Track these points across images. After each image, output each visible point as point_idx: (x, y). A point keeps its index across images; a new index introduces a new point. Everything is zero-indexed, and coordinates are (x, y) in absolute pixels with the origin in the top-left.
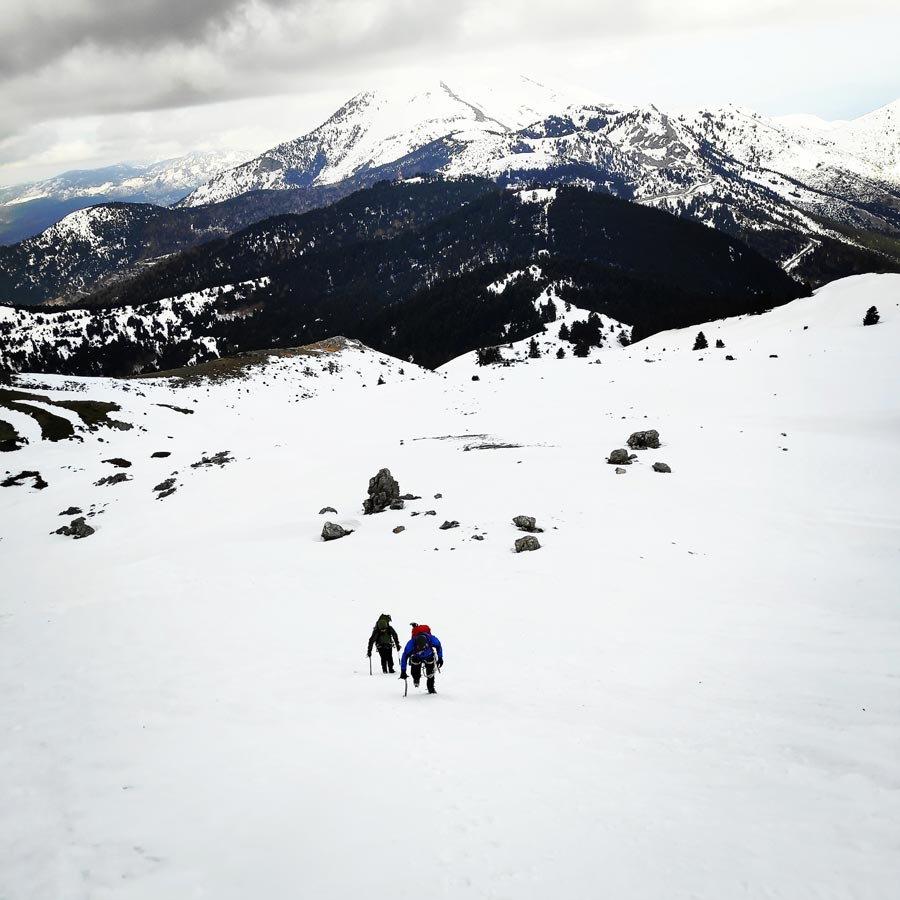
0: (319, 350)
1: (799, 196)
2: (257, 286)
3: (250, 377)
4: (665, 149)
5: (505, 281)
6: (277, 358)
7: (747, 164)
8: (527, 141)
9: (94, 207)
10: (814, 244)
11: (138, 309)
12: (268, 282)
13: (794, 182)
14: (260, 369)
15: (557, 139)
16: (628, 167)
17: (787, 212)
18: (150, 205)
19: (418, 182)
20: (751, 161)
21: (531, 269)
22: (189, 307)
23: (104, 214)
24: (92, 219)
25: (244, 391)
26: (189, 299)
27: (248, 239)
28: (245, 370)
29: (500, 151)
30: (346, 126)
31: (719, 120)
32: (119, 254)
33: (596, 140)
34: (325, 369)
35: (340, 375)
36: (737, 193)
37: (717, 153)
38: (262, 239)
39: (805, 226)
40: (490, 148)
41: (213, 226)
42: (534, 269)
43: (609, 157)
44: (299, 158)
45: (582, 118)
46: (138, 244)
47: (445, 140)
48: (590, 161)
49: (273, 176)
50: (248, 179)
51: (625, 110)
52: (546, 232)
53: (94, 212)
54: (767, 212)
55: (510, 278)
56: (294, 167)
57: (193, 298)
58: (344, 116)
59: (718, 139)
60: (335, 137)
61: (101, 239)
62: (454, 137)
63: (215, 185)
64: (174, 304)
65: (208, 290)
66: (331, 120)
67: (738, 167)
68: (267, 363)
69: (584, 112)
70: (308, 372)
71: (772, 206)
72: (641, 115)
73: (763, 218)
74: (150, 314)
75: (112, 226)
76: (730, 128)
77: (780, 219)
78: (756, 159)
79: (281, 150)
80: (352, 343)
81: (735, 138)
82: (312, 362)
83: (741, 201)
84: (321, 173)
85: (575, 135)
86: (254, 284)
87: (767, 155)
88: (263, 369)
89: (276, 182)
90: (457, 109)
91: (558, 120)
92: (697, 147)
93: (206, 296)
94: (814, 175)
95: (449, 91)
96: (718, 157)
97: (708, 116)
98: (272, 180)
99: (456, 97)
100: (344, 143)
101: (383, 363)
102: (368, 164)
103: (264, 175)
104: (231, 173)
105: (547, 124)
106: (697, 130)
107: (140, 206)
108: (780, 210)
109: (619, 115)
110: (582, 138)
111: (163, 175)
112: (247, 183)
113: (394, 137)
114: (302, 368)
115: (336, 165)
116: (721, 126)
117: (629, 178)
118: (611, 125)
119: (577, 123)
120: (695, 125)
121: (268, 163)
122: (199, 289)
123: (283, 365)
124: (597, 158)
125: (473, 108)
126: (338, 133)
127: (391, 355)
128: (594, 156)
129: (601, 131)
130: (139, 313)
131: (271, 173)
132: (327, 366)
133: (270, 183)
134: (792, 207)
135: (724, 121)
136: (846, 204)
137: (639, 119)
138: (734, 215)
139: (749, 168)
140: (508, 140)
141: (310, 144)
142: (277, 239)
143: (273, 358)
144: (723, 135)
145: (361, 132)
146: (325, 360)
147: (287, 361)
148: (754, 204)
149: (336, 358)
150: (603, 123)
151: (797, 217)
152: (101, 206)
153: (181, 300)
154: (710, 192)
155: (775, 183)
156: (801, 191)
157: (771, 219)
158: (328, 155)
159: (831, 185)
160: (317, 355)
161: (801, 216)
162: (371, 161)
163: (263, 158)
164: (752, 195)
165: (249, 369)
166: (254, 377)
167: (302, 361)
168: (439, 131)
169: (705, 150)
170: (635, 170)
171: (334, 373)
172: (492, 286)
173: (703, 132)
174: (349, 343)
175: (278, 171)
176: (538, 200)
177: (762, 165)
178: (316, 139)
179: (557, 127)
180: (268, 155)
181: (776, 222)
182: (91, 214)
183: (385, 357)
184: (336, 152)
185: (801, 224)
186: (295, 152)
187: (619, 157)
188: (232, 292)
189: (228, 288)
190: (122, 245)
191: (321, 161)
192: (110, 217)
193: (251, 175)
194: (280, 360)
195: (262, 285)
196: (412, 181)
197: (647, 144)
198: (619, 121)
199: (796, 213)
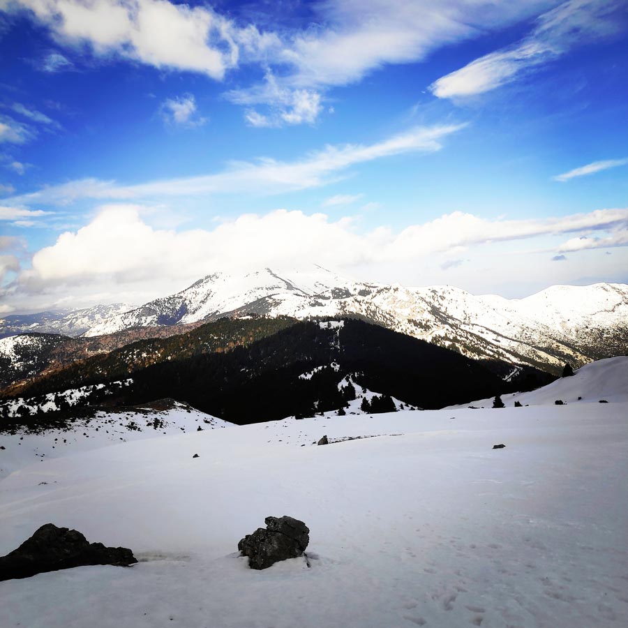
0: (148, 409)
1: (499, 341)
2: (123, 384)
3: (72, 428)
4: (409, 309)
5: (312, 372)
6: (105, 413)
7: (463, 321)
8: (320, 301)
9: (19, 335)
10: (518, 369)
11: (28, 401)
12: (132, 382)
13: (495, 333)
14: (85, 421)
15: (340, 300)
16: (387, 319)
17: (495, 350)
18: (59, 335)
19: (248, 319)
20: (465, 319)
21: (332, 365)
22: (68, 399)
23: (25, 340)
24: (15, 343)
25: (60, 441)
26: (69, 394)
27: (123, 354)
28: (69, 422)
29: (303, 306)
30: (202, 290)
31: (442, 295)
32: (31, 368)
33: (365, 302)
34: (149, 424)
35: (163, 430)
36: (461, 336)
37: (443, 313)
38: (133, 354)
39: (508, 359)
40: (297, 304)
41: (102, 350)
42: (334, 365)
43: (374, 312)
44: (169, 308)
45: (355, 289)
46: (45, 360)
47: (267, 299)
48: (362, 314)
49: (150, 319)
50: (133, 320)
51: (381, 286)
52: (339, 347)
53: (19, 338)
54: (482, 349)
55: (316, 370)
56: (165, 314)
57: (72, 393)
58: (202, 284)
59: (442, 305)
60: (194, 296)
61: (20, 357)
62: (272, 297)
63: (108, 324)
64: (56, 397)
65: (85, 388)
66: (192, 287)
67: (457, 322)
68: (94, 417)
69: (356, 286)
70: (132, 426)
71: (485, 346)
72: (392, 288)
73: (480, 352)
74: (37, 404)
75: (29, 348)
76: (449, 299)
77: (491, 353)
78: (468, 318)
79: (157, 303)
80: (180, 404)
81: (453, 305)
82: (139, 419)
83: (464, 341)
84: (183, 318)
85: (352, 298)
86: (121, 383)
87: (475, 316)
88: (88, 422)
89: (151, 323)
90: (276, 282)
91: (340, 290)
92: (430, 309)
93: (82, 392)
94: (506, 329)
95: (271, 272)
96: (444, 315)
97: (434, 291)
98: (148, 321)
99: (275, 276)
100: (200, 300)
101: (206, 422)
102: (215, 313)
103: (144, 318)
104: (121, 316)
105: (333, 292)
106: (428, 300)
107: (52, 335)
108: (490, 348)
109: (379, 289)
110: (356, 300)
111: (75, 320)
112: (130, 323)
113: (234, 297)
114: (127, 423)
115: (194, 313)
116: (443, 298)
117: (388, 325)
118: (374, 294)
119: (352, 292)
120: (427, 297)
121: (147, 310)
122: (78, 387)
123: (109, 419)
124: (367, 312)
125: (286, 282)
126: (196, 294)
127: (215, 416)
128: (364, 311)
129: (368, 296)
130: (28, 404)
131: (148, 317)
132: (153, 421)
133: (147, 323)
134: (497, 347)
135: (444, 295)
136: (530, 347)
137: (392, 291)
138: (461, 350)
139: (464, 323)
140: (308, 300)
141: (177, 300)
142: (144, 355)
143: (102, 413)
144: (444, 303)
145: (212, 294)
146: (151, 417)
147: (114, 416)
148: (473, 344)
149: (163, 416)
150: (369, 293)
151: (502, 353)
152: (24, 334)
153: (63, 395)
154: (443, 335)
155: (482, 332)
156: (499, 338)
157: (485, 353)
158: (188, 307)
159: (518, 336)
160: (145, 412)
161: (504, 352)
162: (217, 311)
163: (144, 307)
164: (471, 338)
165: (73, 421)
166: (75, 428)
167: (129, 417)
168: (263, 294)
169: (435, 311)
170: (391, 321)
171: (158, 428)
172: (303, 376)
173: (432, 301)
174: (176, 403)
175: (153, 316)
176: (332, 327)
177: (472, 322)
178: (181, 297)
179: (339, 294)
180: (147, 306)
181: (489, 355)
182: (16, 340)
183: (209, 417)
184: (194, 306)
185: (506, 358)
186: (166, 304)
187: (381, 313)
188: (103, 389)
189: (101, 386)
190: (34, 361)
191: (184, 310)
192: (29, 343)
193: (134, 318)
194: (107, 415)
195: (127, 384)
196: (244, 318)
197: (397, 306)
198: (379, 292)
199: (501, 351)
